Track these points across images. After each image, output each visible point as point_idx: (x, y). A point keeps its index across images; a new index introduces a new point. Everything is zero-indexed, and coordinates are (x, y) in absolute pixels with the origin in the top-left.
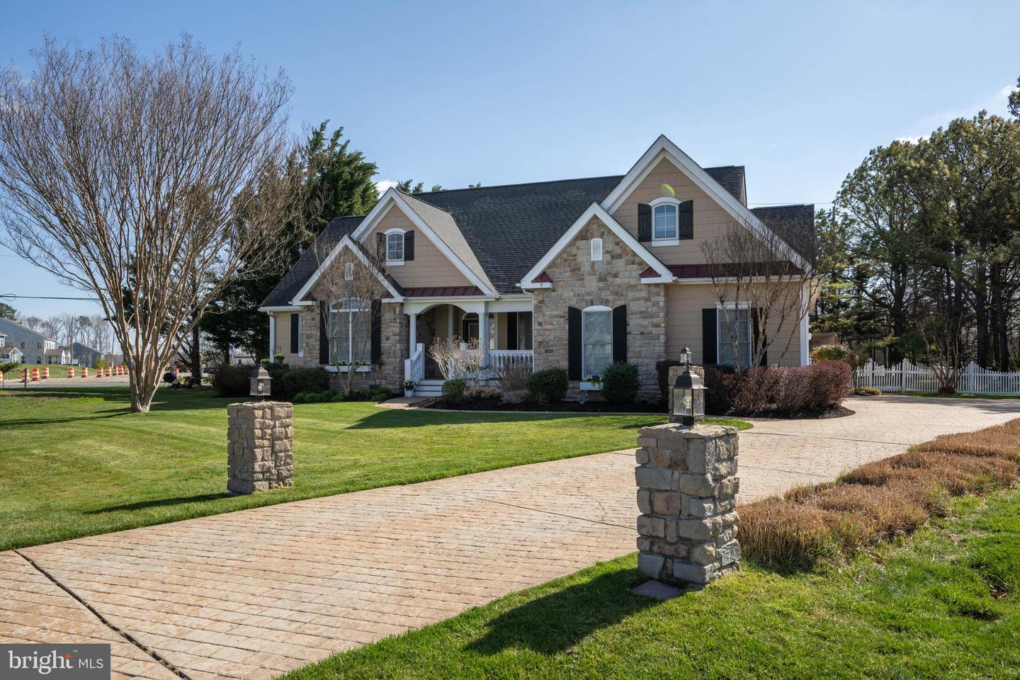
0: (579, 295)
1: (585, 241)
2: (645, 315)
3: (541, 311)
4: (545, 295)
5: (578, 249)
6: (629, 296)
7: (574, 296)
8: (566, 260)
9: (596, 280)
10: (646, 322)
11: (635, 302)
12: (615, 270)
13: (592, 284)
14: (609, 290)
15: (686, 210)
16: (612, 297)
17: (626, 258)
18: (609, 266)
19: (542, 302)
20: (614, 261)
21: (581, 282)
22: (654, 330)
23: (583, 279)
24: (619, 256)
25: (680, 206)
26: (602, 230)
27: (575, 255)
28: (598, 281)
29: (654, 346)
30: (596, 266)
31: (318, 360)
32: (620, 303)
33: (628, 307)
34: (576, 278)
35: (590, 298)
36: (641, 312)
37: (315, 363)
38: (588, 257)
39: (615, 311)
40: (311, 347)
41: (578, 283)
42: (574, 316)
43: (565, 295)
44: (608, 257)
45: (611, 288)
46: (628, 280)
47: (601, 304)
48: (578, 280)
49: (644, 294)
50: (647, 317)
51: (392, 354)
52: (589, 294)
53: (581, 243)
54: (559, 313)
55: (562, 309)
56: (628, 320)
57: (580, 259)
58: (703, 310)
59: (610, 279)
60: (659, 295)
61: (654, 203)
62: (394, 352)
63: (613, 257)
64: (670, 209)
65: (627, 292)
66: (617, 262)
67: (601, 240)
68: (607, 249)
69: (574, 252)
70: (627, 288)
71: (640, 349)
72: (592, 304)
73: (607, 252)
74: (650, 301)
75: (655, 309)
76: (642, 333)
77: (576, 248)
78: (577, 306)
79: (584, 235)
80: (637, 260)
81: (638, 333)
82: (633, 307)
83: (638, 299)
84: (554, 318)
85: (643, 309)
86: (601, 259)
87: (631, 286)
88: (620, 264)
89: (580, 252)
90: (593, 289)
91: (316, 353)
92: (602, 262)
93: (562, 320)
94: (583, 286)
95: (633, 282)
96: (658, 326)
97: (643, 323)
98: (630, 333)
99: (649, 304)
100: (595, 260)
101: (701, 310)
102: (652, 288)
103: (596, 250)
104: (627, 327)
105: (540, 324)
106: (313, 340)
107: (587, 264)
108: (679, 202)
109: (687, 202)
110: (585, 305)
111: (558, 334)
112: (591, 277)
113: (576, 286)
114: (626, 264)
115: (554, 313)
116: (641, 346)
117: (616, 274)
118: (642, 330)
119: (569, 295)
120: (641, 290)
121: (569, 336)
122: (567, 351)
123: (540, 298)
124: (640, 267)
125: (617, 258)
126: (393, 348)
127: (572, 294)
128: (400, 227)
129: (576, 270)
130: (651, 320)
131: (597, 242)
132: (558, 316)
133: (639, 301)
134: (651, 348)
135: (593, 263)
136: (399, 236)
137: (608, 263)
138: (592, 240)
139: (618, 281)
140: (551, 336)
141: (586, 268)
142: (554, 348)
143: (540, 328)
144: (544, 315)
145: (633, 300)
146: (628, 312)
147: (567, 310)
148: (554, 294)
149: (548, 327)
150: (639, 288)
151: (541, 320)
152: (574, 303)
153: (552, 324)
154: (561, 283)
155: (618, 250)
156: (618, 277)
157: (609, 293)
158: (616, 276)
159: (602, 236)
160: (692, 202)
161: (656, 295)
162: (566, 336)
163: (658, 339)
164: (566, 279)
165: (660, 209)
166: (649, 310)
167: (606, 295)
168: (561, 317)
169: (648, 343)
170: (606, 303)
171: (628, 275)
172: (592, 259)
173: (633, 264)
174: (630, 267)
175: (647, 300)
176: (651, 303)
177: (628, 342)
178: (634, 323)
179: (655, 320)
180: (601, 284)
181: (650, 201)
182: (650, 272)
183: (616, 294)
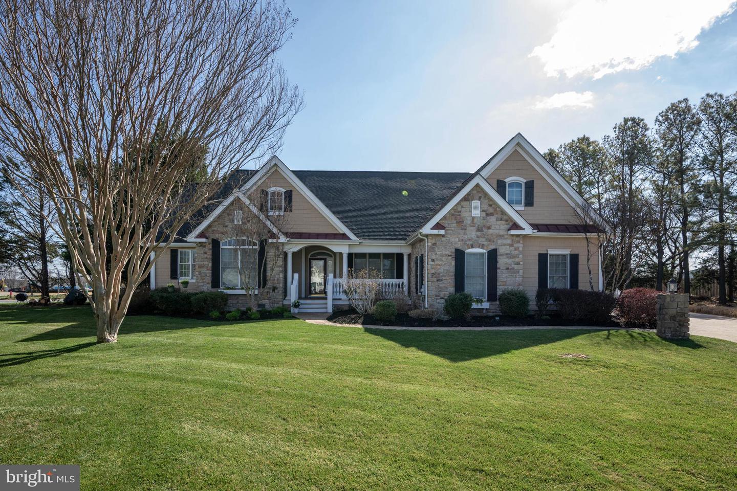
0: (462, 240)
1: (467, 203)
2: (509, 256)
3: (434, 251)
4: (437, 239)
5: (462, 207)
6: (499, 242)
7: (459, 241)
8: (453, 215)
9: (475, 231)
10: (510, 261)
11: (503, 247)
12: (489, 223)
13: (472, 233)
14: (484, 237)
15: (530, 186)
16: (486, 243)
17: (496, 216)
18: (484, 221)
19: (435, 244)
20: (488, 218)
21: (464, 231)
22: (516, 267)
23: (466, 229)
24: (492, 214)
25: (526, 183)
26: (480, 195)
27: (460, 212)
28: (477, 231)
29: (516, 277)
30: (475, 221)
31: (210, 285)
32: (492, 247)
33: (498, 250)
34: (460, 228)
35: (471, 243)
36: (507, 254)
37: (207, 287)
38: (470, 213)
39: (489, 252)
40: (203, 275)
41: (461, 232)
42: (459, 256)
43: (452, 240)
44: (484, 214)
45: (486, 236)
46: (498, 231)
47: (479, 247)
48: (462, 229)
49: (509, 242)
50: (511, 258)
51: (276, 281)
52: (470, 240)
53: (465, 203)
54: (447, 252)
55: (450, 250)
56: (498, 259)
57: (464, 214)
58: (539, 254)
59: (485, 230)
60: (519, 242)
61: (508, 180)
62: (278, 280)
63: (487, 215)
64: (519, 185)
65: (497, 240)
66: (490, 218)
67: (479, 202)
68: (483, 209)
69: (459, 209)
70: (497, 237)
71: (505, 279)
72: (472, 247)
73: (483, 211)
74: (513, 246)
75: (516, 252)
76: (507, 269)
77: (461, 206)
78: (461, 248)
79: (467, 198)
80: (505, 217)
81: (504, 268)
82: (502, 250)
83: (505, 245)
84: (443, 256)
85: (508, 252)
86: (479, 216)
87: (500, 236)
88: (492, 219)
89: (464, 209)
90: (473, 236)
91: (209, 279)
92: (480, 217)
93: (450, 258)
94: (464, 234)
95: (502, 233)
96: (518, 264)
97: (508, 262)
98: (499, 268)
99: (512, 248)
100: (475, 216)
101: (538, 254)
102: (514, 237)
103: (476, 209)
104: (498, 264)
105: (433, 260)
106: (206, 269)
107: (469, 218)
108: (526, 181)
109: (530, 181)
110: (467, 248)
111: (447, 267)
112: (472, 228)
113: (460, 234)
114: (497, 220)
115: (444, 252)
116: (507, 278)
117: (489, 227)
118: (508, 266)
119: (455, 240)
120: (506, 239)
121: (455, 269)
122: (454, 280)
123: (434, 241)
124: (507, 222)
125: (491, 216)
126: (277, 276)
127: (457, 239)
128: (281, 187)
129: (460, 222)
130: (513, 260)
131: (476, 203)
132: (446, 255)
133: (506, 246)
134: (514, 279)
135: (473, 218)
136: (279, 194)
137: (484, 219)
138: (473, 202)
139: (491, 231)
140: (441, 270)
141: (468, 221)
142: (444, 278)
143: (433, 263)
144: (436, 254)
145: (502, 246)
146: (498, 254)
147: (454, 251)
148: (443, 239)
149: (439, 263)
150: (506, 237)
151: (434, 257)
152: (459, 246)
153: (442, 261)
154: (450, 231)
155: (491, 210)
156: (490, 229)
157: (484, 240)
158: (489, 228)
159: (480, 199)
160: (533, 181)
161: (517, 243)
162: (453, 269)
163: (518, 272)
164: (453, 229)
165: (511, 185)
166: (513, 252)
167: (482, 241)
168: (449, 256)
169: (512, 275)
170: (482, 247)
171: (498, 228)
172: (473, 215)
173: (501, 220)
174: (499, 222)
175: (511, 245)
176: (514, 248)
177: (498, 274)
178: (502, 261)
179: (517, 260)
180: (479, 233)
181: (505, 178)
182: (516, 226)
183: (490, 241)
